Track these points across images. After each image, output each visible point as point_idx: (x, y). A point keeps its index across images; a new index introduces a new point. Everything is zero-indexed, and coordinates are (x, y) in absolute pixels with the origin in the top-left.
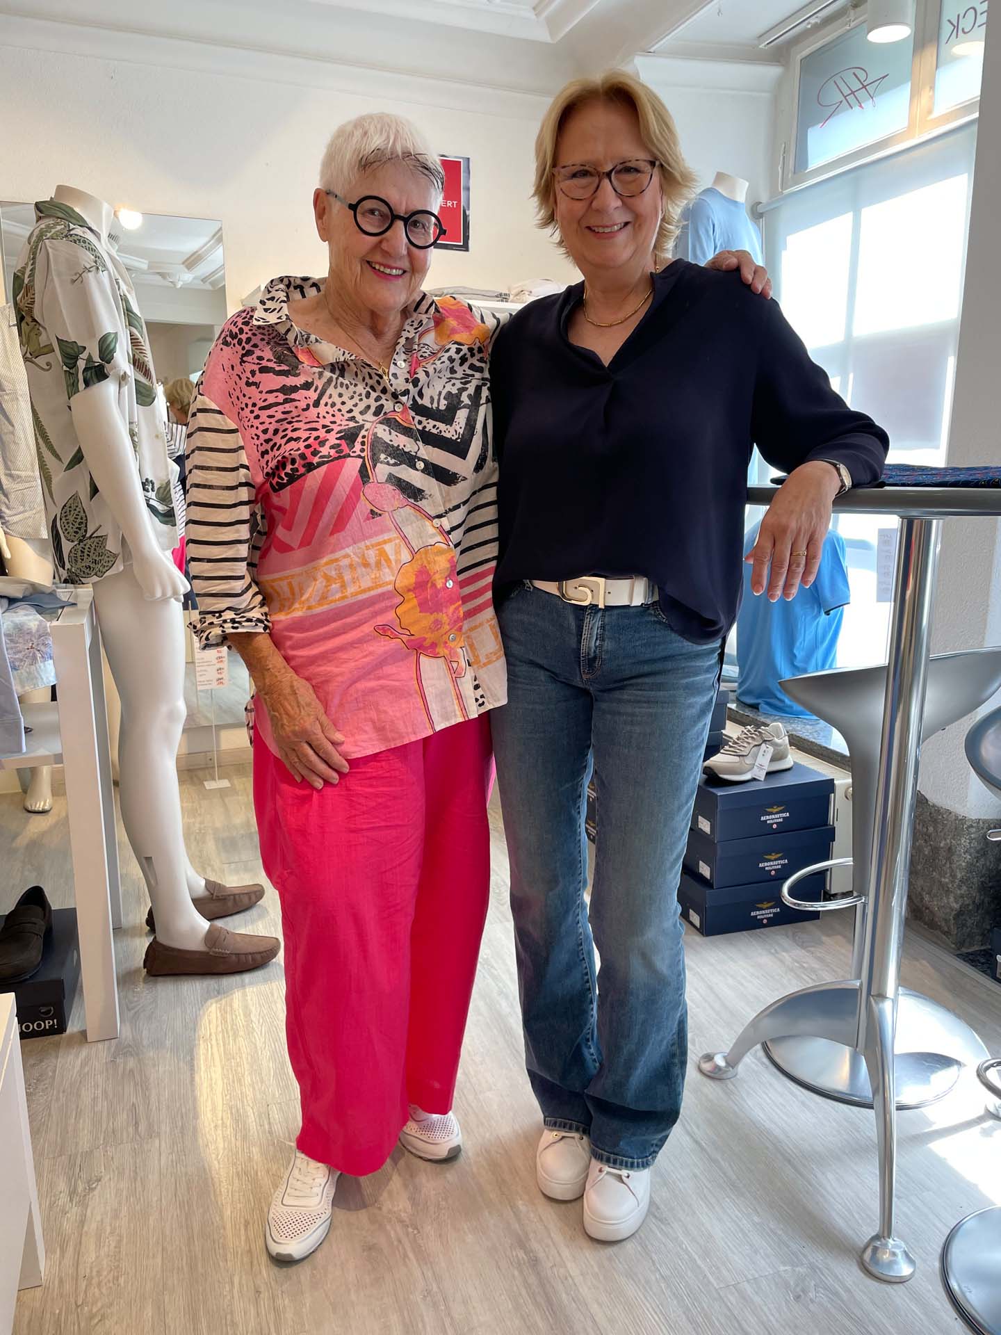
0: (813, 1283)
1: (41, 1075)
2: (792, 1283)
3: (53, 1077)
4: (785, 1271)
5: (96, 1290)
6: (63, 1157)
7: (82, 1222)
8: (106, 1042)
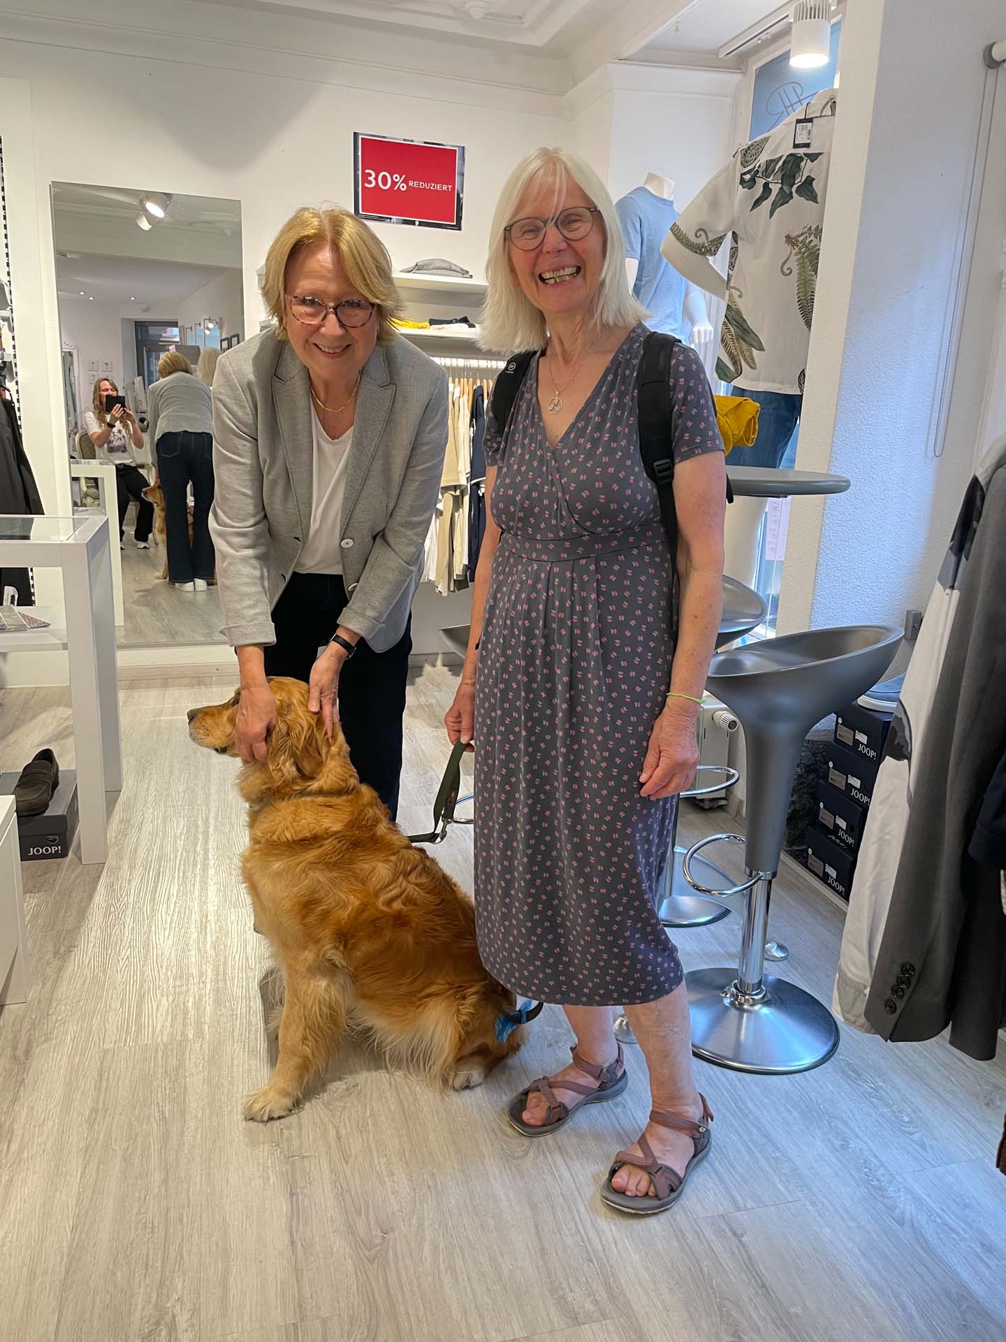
0: (565, 1038)
1: (45, 882)
2: (550, 1037)
3: (53, 885)
4: (549, 1031)
5: (63, 1007)
6: (53, 932)
7: (60, 969)
8: (97, 866)
